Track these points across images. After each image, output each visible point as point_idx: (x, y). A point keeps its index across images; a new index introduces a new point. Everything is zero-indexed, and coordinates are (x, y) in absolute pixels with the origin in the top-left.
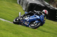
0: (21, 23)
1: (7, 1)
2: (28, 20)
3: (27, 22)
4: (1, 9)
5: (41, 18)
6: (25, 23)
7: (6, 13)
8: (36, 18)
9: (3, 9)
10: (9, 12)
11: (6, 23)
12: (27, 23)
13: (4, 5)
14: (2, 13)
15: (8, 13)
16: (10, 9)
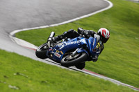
0: (49, 54)
1: (128, 36)
2: (63, 46)
3: (60, 50)
4: (113, 55)
5: (90, 43)
6: (56, 54)
7: (125, 64)
8: (78, 42)
9: (119, 55)
10: (132, 64)
11: (124, 89)
12: (60, 53)
13: (120, 47)
14: (114, 65)
15: (130, 66)
16: (134, 56)
